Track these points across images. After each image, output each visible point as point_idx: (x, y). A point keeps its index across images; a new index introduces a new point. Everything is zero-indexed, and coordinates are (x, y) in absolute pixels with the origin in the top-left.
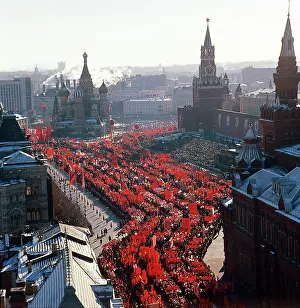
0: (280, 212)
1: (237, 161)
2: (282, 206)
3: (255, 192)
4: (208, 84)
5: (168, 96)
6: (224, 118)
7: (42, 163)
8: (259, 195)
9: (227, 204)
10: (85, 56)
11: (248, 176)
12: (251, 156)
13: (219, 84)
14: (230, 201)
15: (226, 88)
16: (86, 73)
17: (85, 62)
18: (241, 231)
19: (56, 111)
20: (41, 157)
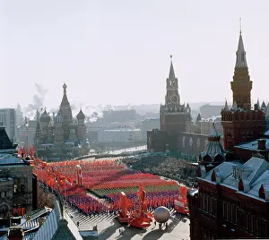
0: (240, 192)
1: (202, 156)
2: (241, 188)
3: (218, 179)
4: (173, 111)
5: (137, 127)
6: (187, 141)
7: (29, 164)
8: (222, 182)
9: (193, 194)
10: (65, 87)
11: (211, 168)
12: (214, 153)
13: (182, 110)
14: (197, 192)
15: (189, 116)
16: (65, 102)
17: (65, 92)
18: (205, 214)
19: (37, 135)
20: (28, 159)
